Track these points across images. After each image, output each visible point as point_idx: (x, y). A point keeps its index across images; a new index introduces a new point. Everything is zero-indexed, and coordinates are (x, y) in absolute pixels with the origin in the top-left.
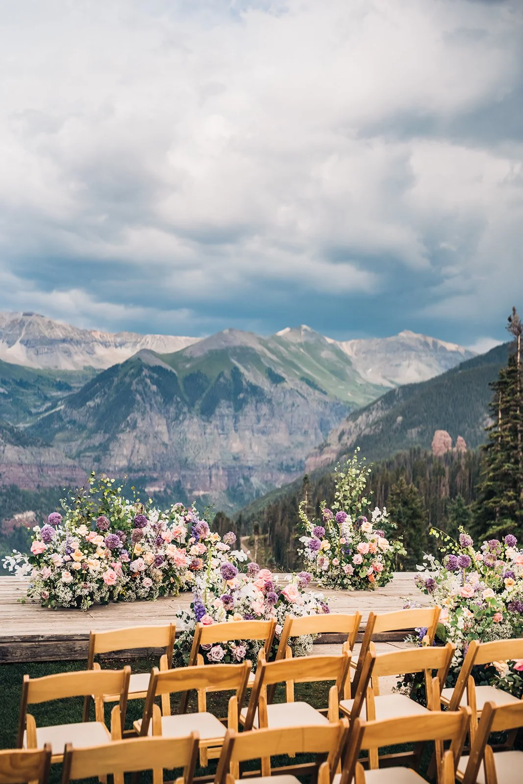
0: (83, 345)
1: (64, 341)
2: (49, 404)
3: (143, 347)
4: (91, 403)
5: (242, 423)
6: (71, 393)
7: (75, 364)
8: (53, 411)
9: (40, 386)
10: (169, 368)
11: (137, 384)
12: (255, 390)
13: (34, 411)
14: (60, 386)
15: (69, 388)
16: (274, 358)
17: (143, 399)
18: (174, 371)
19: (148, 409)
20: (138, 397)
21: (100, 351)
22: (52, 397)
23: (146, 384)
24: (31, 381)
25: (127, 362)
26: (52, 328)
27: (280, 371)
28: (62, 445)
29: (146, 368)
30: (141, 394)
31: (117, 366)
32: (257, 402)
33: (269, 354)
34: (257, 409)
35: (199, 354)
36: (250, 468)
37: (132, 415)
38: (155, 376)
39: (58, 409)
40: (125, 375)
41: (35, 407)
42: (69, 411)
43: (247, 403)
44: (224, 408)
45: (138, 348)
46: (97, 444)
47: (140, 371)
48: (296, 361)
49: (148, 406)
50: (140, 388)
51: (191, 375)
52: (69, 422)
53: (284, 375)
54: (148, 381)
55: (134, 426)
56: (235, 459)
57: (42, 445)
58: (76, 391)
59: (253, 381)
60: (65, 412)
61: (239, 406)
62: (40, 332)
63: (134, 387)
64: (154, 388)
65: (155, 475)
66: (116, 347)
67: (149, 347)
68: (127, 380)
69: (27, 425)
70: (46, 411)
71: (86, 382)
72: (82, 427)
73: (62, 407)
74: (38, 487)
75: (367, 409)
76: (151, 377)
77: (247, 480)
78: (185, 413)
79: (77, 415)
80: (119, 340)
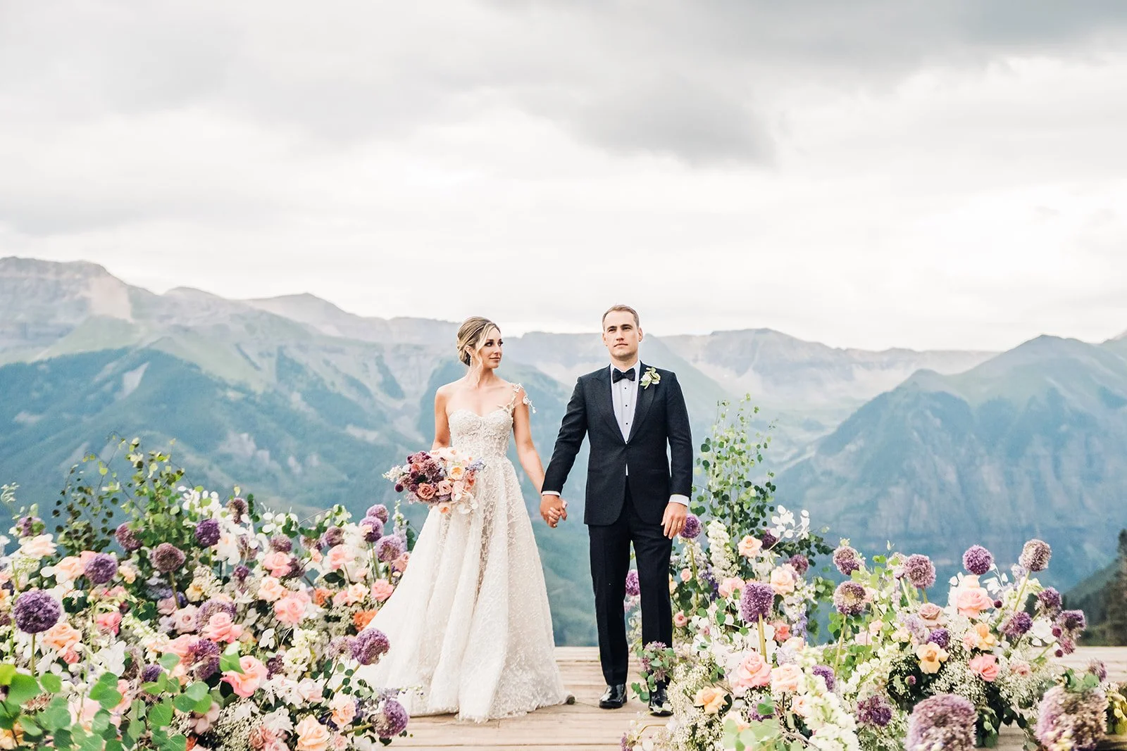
0: (838, 370)
1: (811, 364)
2: (795, 450)
3: (919, 368)
4: (851, 447)
6: (822, 434)
7: (828, 396)
8: (800, 459)
9: (783, 427)
10: (957, 394)
11: (914, 417)
12: (1084, 421)
14: (810, 426)
15: (820, 427)
16: (1110, 372)
17: (922, 439)
18: (965, 398)
19: (930, 452)
20: (916, 436)
21: (860, 374)
22: (799, 441)
23: (926, 417)
24: (770, 421)
25: (898, 388)
29: (925, 395)
30: (919, 432)
31: (885, 394)
32: (1087, 435)
33: (1101, 368)
34: (1087, 446)
35: (999, 372)
36: (1080, 530)
37: (908, 461)
38: (939, 405)
39: (806, 457)
40: (897, 406)
41: (776, 454)
42: (821, 458)
43: (1072, 438)
44: (1038, 447)
45: (913, 369)
46: (862, 502)
47: (917, 400)
49: (930, 449)
50: (918, 423)
51: (989, 403)
52: (823, 474)
53: (1125, 396)
54: (928, 413)
55: (912, 476)
56: (1059, 518)
58: (831, 431)
59: (1081, 408)
60: (816, 461)
61: (1060, 442)
62: (779, 355)
63: (909, 422)
64: (938, 422)
65: (943, 543)
66: (883, 368)
67: (927, 367)
68: (899, 413)
70: (792, 459)
71: (844, 419)
72: (842, 481)
73: (813, 454)
76: (932, 408)
77: (1077, 546)
78: (982, 456)
79: (834, 464)
80: (885, 359)
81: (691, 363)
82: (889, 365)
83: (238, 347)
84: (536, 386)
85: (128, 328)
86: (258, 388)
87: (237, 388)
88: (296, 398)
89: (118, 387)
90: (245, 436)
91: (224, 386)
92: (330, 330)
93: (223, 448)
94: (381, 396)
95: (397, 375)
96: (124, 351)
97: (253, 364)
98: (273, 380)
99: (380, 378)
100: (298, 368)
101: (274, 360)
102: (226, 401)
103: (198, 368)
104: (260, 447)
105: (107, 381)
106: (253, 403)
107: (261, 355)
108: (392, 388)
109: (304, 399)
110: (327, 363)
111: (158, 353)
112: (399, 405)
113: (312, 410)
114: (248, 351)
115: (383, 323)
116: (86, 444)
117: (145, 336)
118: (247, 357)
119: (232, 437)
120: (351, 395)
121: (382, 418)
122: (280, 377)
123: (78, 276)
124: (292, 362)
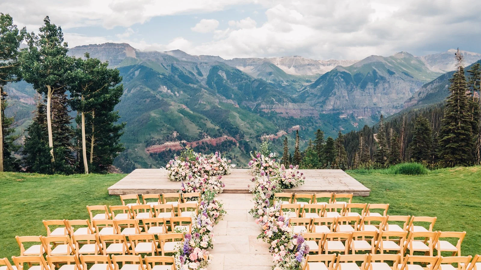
0: (315, 66)
1: (308, 65)
2: (304, 88)
3: (338, 65)
4: (319, 87)
5: (377, 91)
6: (311, 83)
7: (312, 73)
8: (305, 90)
9: (301, 82)
10: (348, 72)
11: (336, 78)
12: (382, 78)
13: (298, 90)
14: (307, 81)
15: (311, 82)
16: (390, 65)
17: (338, 84)
18: (350, 73)
19: (340, 87)
20: (336, 83)
21: (322, 67)
22: (305, 85)
23: (339, 79)
24: (297, 80)
25: (332, 71)
26: (304, 61)
27: (393, 70)
28: (309, 102)
29: (339, 72)
30: (337, 82)
31: (328, 73)
32: (383, 82)
33: (388, 64)
34: (383, 85)
35: (359, 66)
36: (380, 108)
37: (334, 90)
38: (343, 75)
40: (331, 76)
41: (299, 89)
42: (311, 89)
43: (379, 83)
44: (370, 86)
45: (336, 65)
46: (321, 101)
47: (337, 74)
48: (400, 66)
49: (340, 86)
50: (337, 80)
51: (356, 74)
52: (311, 94)
53: (395, 72)
54: (340, 77)
55: (335, 94)
56: (374, 104)
57: (301, 102)
58: (314, 82)
59: (382, 75)
60: (309, 90)
61: (376, 84)
62: (300, 62)
63: (335, 80)
64: (342, 80)
65: (343, 112)
66: (328, 65)
67: (340, 65)
68: (332, 77)
69: (296, 96)
70: (303, 90)
71: (317, 79)
72: (316, 95)
73: (308, 89)
74: (300, 117)
75: (432, 83)
76: (341, 76)
77: (379, 112)
78: (354, 88)
79: (314, 91)
80: (328, 63)
81: (276, 66)
82: (329, 65)
83: (162, 64)
84: (236, 72)
85: (136, 60)
86: (167, 74)
87: (162, 75)
88: (176, 76)
89: (134, 75)
90: (165, 86)
91: (159, 74)
92: (184, 59)
93: (159, 90)
94: (197, 76)
95: (201, 71)
96: (135, 66)
97: (166, 68)
98: (171, 72)
99: (197, 71)
100: (177, 69)
101: (171, 67)
102: (159, 78)
103: (152, 70)
104: (168, 89)
105: (131, 73)
106: (166, 78)
107: (167, 66)
108: (200, 74)
109: (178, 77)
110: (184, 68)
111: (143, 66)
112: (202, 78)
113: (180, 80)
114: (164, 65)
115: (197, 57)
116: (127, 89)
117: (139, 62)
118: (164, 66)
119: (162, 87)
120: (190, 76)
121: (198, 81)
122: (172, 72)
123: (123, 47)
124: (175, 67)
